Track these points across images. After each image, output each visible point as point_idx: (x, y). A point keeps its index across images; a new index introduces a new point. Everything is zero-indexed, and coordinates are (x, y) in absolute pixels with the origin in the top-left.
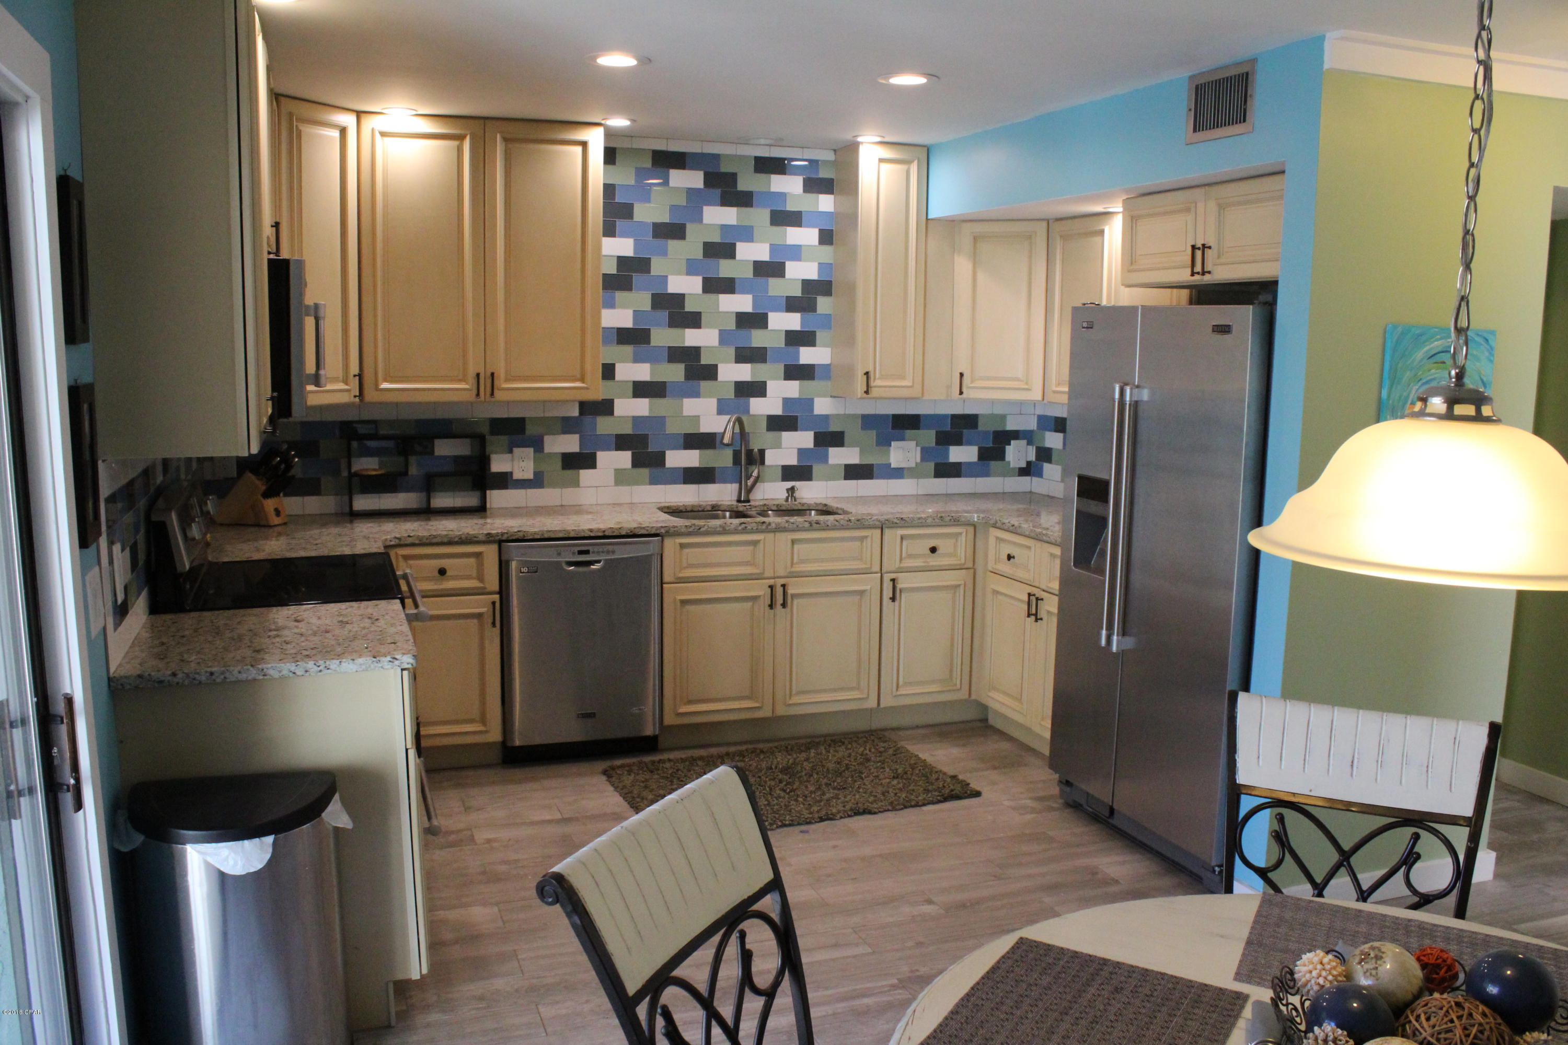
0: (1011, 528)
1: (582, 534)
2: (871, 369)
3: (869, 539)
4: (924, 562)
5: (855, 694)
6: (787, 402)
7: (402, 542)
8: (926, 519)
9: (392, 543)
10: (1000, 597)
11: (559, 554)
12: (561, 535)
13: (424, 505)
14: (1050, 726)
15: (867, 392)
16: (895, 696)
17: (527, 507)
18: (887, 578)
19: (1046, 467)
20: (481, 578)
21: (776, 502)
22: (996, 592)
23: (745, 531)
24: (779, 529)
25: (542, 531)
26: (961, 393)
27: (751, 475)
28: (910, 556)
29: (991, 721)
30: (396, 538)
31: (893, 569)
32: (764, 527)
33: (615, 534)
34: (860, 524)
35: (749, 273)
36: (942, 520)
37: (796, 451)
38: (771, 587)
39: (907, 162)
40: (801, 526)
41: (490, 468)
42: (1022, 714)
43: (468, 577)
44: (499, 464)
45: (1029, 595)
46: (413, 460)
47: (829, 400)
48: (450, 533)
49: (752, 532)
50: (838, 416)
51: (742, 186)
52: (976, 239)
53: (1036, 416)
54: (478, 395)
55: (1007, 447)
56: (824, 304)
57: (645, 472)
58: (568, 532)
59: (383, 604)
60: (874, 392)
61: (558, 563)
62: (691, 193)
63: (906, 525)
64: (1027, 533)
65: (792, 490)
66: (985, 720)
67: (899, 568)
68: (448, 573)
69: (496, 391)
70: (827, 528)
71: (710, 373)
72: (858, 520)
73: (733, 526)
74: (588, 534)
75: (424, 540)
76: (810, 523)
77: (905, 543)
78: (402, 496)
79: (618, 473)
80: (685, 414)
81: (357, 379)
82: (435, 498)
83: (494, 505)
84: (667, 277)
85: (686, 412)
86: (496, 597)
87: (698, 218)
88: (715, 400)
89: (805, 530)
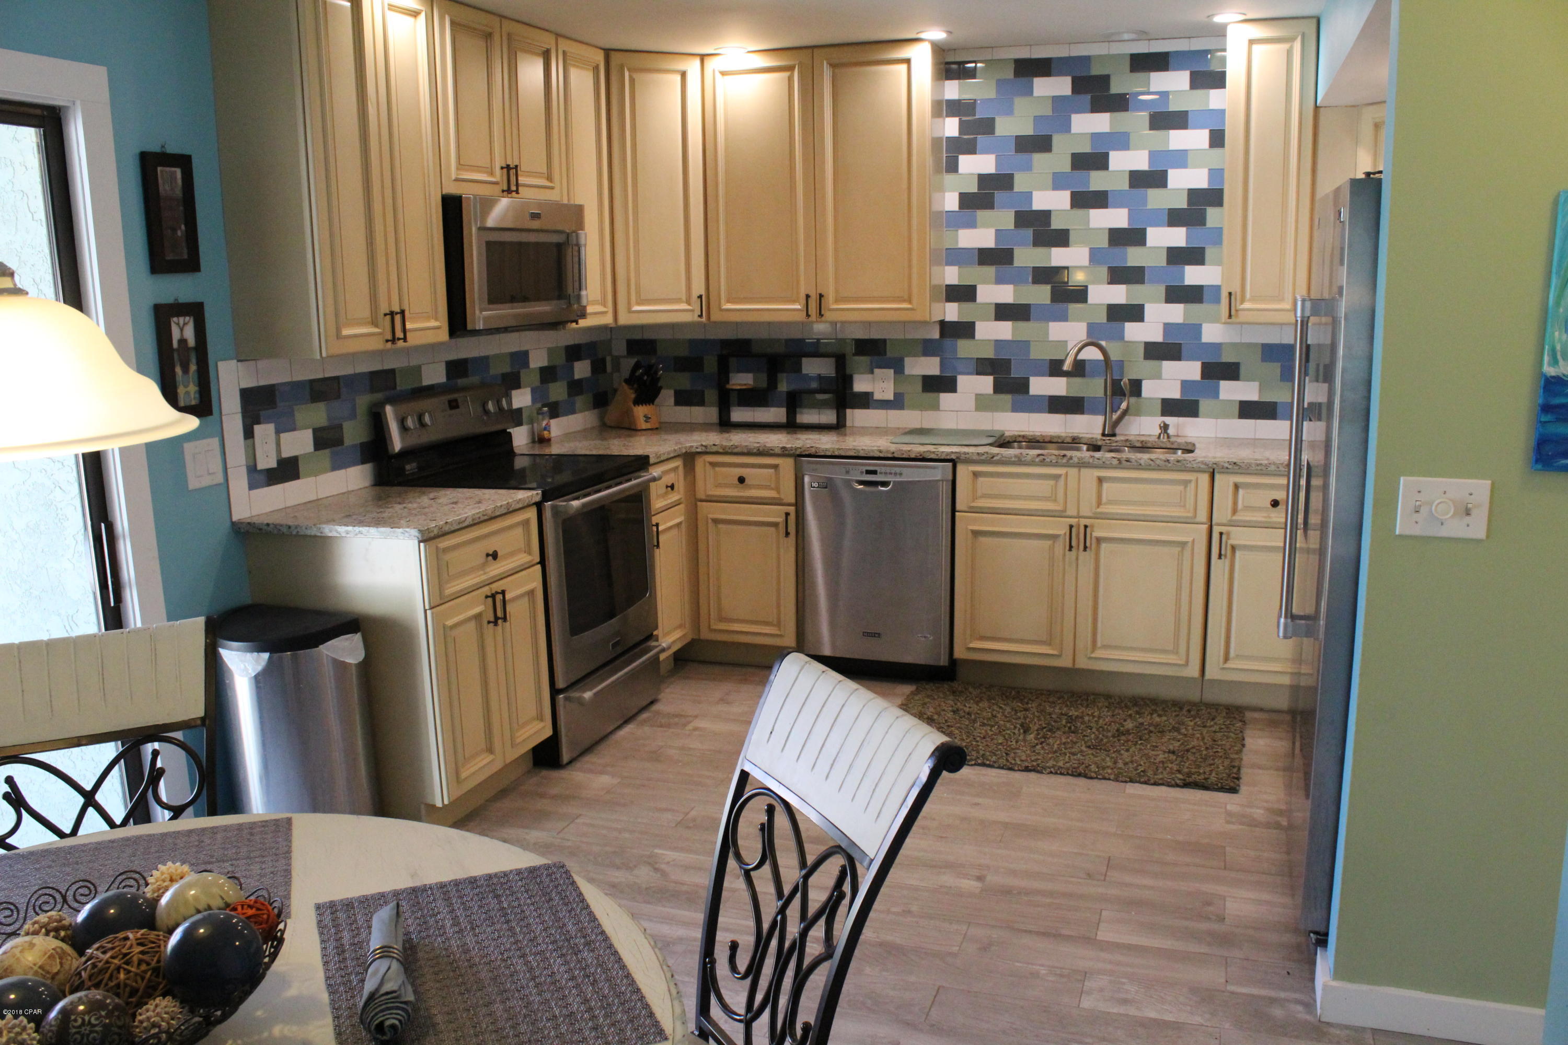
1: (871, 454)
2: (1238, 289)
3: (1195, 484)
4: (1264, 517)
5: (1172, 659)
6: (1169, 327)
7: (708, 450)
8: (1267, 466)
9: (699, 450)
11: (847, 472)
12: (851, 453)
13: (784, 420)
15: (1230, 316)
16: (1223, 669)
17: (887, 428)
18: (1216, 530)
20: (780, 490)
21: (1147, 436)
23: (1043, 463)
24: (1082, 465)
25: (834, 448)
27: (1119, 408)
28: (1247, 508)
31: (1224, 521)
32: (1065, 461)
33: (904, 456)
35: (1124, 184)
37: (1179, 383)
38: (1071, 527)
39: (1290, 40)
41: (852, 388)
43: (768, 487)
44: (861, 385)
46: (781, 376)
47: (1220, 326)
48: (752, 446)
49: (1051, 464)
51: (1116, 88)
54: (808, 315)
57: (1008, 398)
58: (858, 451)
60: (1239, 316)
61: (850, 480)
62: (1057, 101)
63: (1241, 471)
65: (1165, 427)
67: (1230, 521)
68: (747, 482)
69: (825, 312)
70: (1139, 467)
71: (1080, 295)
73: (1029, 458)
74: (877, 454)
75: (727, 450)
76: (1119, 460)
77: (1240, 492)
78: (773, 410)
79: (979, 398)
80: (1051, 339)
81: (699, 300)
82: (801, 413)
83: (856, 424)
84: (1031, 192)
85: (1052, 337)
86: (792, 509)
87: (1066, 127)
88: (1084, 325)
89: (1111, 467)
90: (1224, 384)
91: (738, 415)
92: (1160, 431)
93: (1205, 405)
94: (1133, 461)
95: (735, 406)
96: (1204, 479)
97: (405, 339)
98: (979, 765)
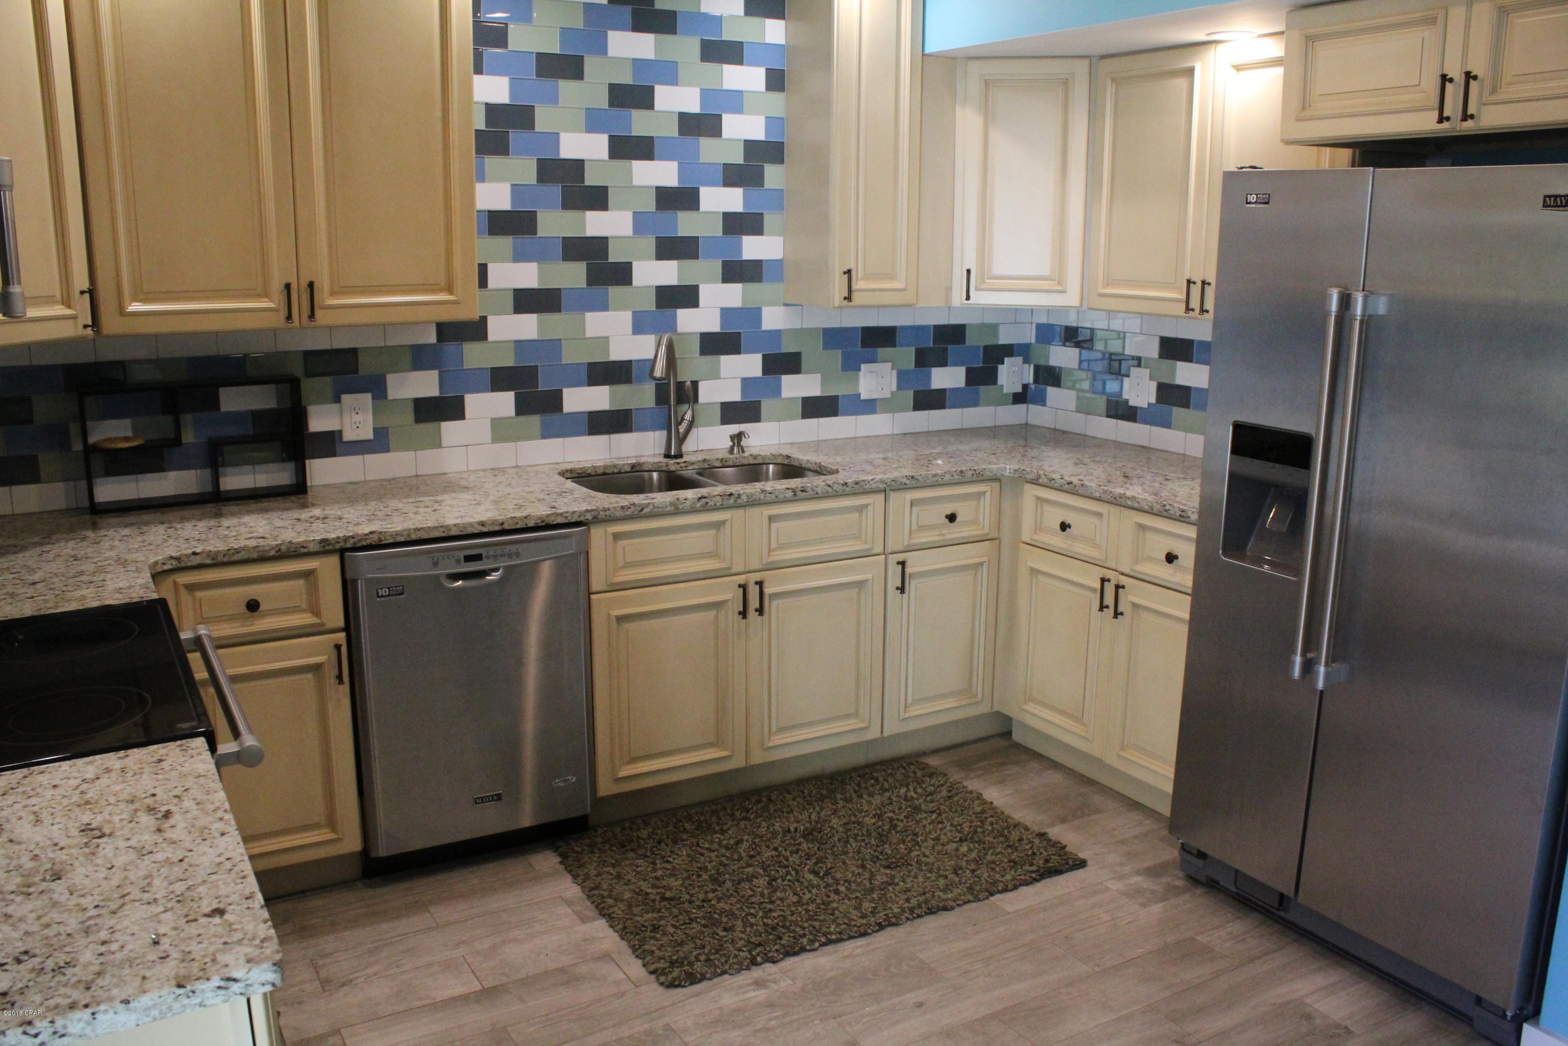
0: (1067, 486)
1: (470, 530)
2: (852, 266)
3: (870, 508)
4: (940, 535)
5: (854, 723)
6: (726, 313)
7: (183, 565)
8: (942, 476)
9: (166, 567)
10: (1041, 578)
11: (435, 564)
12: (437, 534)
13: (209, 488)
14: (1172, 776)
15: (849, 298)
16: (903, 719)
17: (366, 482)
18: (894, 560)
19: (1051, 391)
20: (315, 610)
21: (720, 456)
22: (1034, 572)
23: (706, 509)
25: (409, 530)
26: (968, 298)
27: (683, 419)
28: (921, 528)
29: (1017, 736)
30: (172, 558)
31: (899, 547)
32: (731, 501)
33: (518, 526)
34: (859, 489)
35: (673, 130)
36: (962, 479)
37: (739, 381)
38: (744, 587)
40: (781, 496)
41: (307, 429)
42: (1087, 739)
43: (296, 610)
44: (320, 420)
45: (1103, 580)
46: (187, 419)
47: (781, 309)
48: (262, 542)
49: (714, 509)
50: (794, 332)
52: (987, 83)
53: (1034, 326)
54: (289, 317)
55: (1000, 367)
56: (773, 175)
57: (535, 421)
58: (448, 528)
59: (170, 751)
60: (857, 298)
61: (437, 577)
62: (589, 9)
63: (918, 485)
64: (1097, 495)
65: (738, 438)
66: (1008, 734)
67: (909, 545)
68: (262, 608)
69: (319, 313)
70: (817, 497)
71: (622, 274)
72: (856, 484)
73: (688, 503)
74: (478, 529)
75: (220, 558)
77: (914, 508)
79: (497, 423)
80: (588, 335)
82: (225, 475)
83: (317, 484)
84: (558, 134)
85: (590, 332)
86: (341, 637)
87: (601, 47)
88: (630, 313)
89: (786, 501)
90: (786, 379)
91: (109, 490)
92: (731, 444)
93: (767, 406)
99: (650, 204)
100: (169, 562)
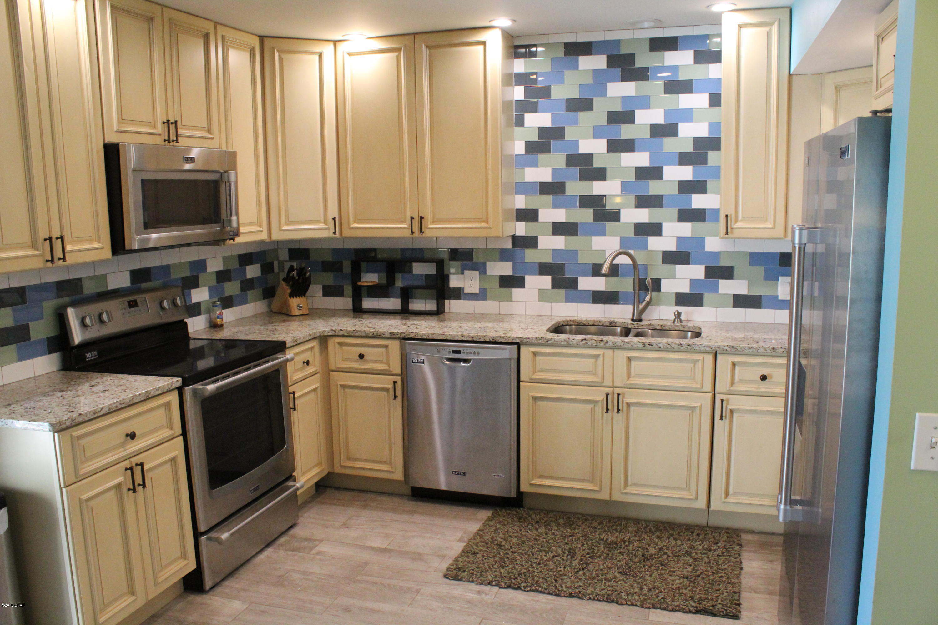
1: (456, 338)
2: (732, 212)
3: (701, 362)
4: (755, 388)
5: (684, 494)
6: (680, 240)
7: (336, 334)
8: (757, 349)
11: (439, 352)
12: (441, 338)
13: (399, 308)
15: (728, 233)
16: (724, 502)
17: (473, 314)
18: (718, 398)
20: (387, 363)
21: (667, 324)
23: (585, 346)
24: (615, 347)
25: (428, 334)
27: (644, 300)
28: (742, 381)
30: (332, 330)
31: (724, 391)
32: (602, 344)
33: (481, 340)
35: (646, 134)
37: (689, 281)
38: (607, 395)
39: (768, 24)
40: (635, 346)
41: (448, 284)
43: (381, 362)
44: (455, 282)
46: (398, 276)
47: (719, 239)
49: (592, 347)
50: (727, 253)
51: (639, 63)
52: (837, 88)
54: (413, 232)
56: (713, 157)
57: (562, 292)
60: (732, 233)
62: (596, 73)
63: (737, 352)
65: (679, 315)
67: (729, 391)
68: (365, 358)
69: (426, 230)
70: (659, 350)
71: (615, 216)
73: (575, 342)
74: (461, 338)
75: (350, 334)
76: (644, 344)
77: (737, 369)
78: (392, 300)
79: (541, 292)
80: (593, 248)
81: (333, 221)
82: (413, 303)
83: (452, 311)
84: (578, 140)
85: (594, 247)
86: (398, 379)
87: (603, 92)
88: (618, 239)
89: (638, 349)
90: (722, 282)
91: (368, 303)
92: (674, 317)
93: (707, 297)
94: (655, 345)
95: (365, 297)
96: (709, 358)
97: (64, 259)
98: (534, 591)
99: (632, 177)
100: (331, 332)
